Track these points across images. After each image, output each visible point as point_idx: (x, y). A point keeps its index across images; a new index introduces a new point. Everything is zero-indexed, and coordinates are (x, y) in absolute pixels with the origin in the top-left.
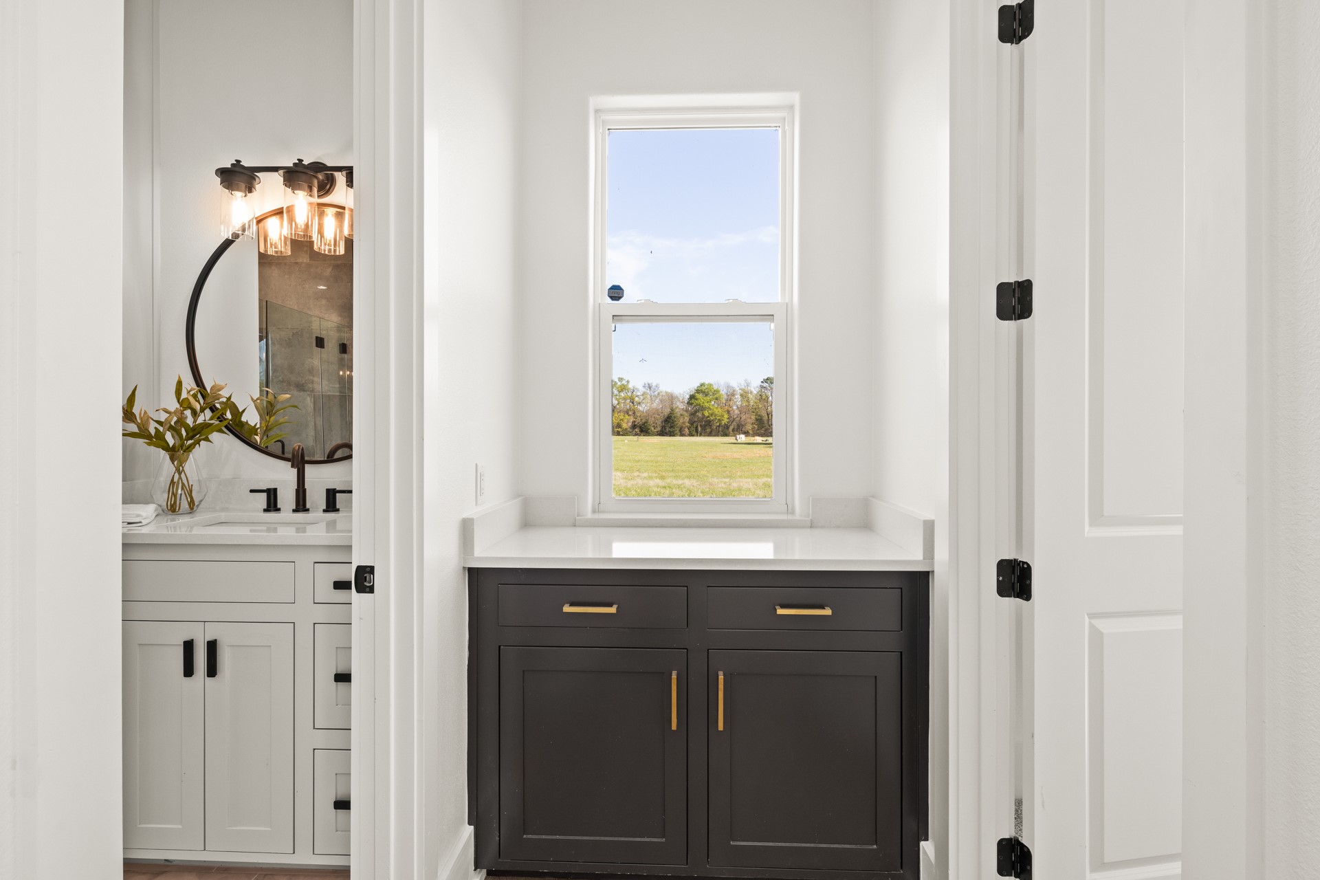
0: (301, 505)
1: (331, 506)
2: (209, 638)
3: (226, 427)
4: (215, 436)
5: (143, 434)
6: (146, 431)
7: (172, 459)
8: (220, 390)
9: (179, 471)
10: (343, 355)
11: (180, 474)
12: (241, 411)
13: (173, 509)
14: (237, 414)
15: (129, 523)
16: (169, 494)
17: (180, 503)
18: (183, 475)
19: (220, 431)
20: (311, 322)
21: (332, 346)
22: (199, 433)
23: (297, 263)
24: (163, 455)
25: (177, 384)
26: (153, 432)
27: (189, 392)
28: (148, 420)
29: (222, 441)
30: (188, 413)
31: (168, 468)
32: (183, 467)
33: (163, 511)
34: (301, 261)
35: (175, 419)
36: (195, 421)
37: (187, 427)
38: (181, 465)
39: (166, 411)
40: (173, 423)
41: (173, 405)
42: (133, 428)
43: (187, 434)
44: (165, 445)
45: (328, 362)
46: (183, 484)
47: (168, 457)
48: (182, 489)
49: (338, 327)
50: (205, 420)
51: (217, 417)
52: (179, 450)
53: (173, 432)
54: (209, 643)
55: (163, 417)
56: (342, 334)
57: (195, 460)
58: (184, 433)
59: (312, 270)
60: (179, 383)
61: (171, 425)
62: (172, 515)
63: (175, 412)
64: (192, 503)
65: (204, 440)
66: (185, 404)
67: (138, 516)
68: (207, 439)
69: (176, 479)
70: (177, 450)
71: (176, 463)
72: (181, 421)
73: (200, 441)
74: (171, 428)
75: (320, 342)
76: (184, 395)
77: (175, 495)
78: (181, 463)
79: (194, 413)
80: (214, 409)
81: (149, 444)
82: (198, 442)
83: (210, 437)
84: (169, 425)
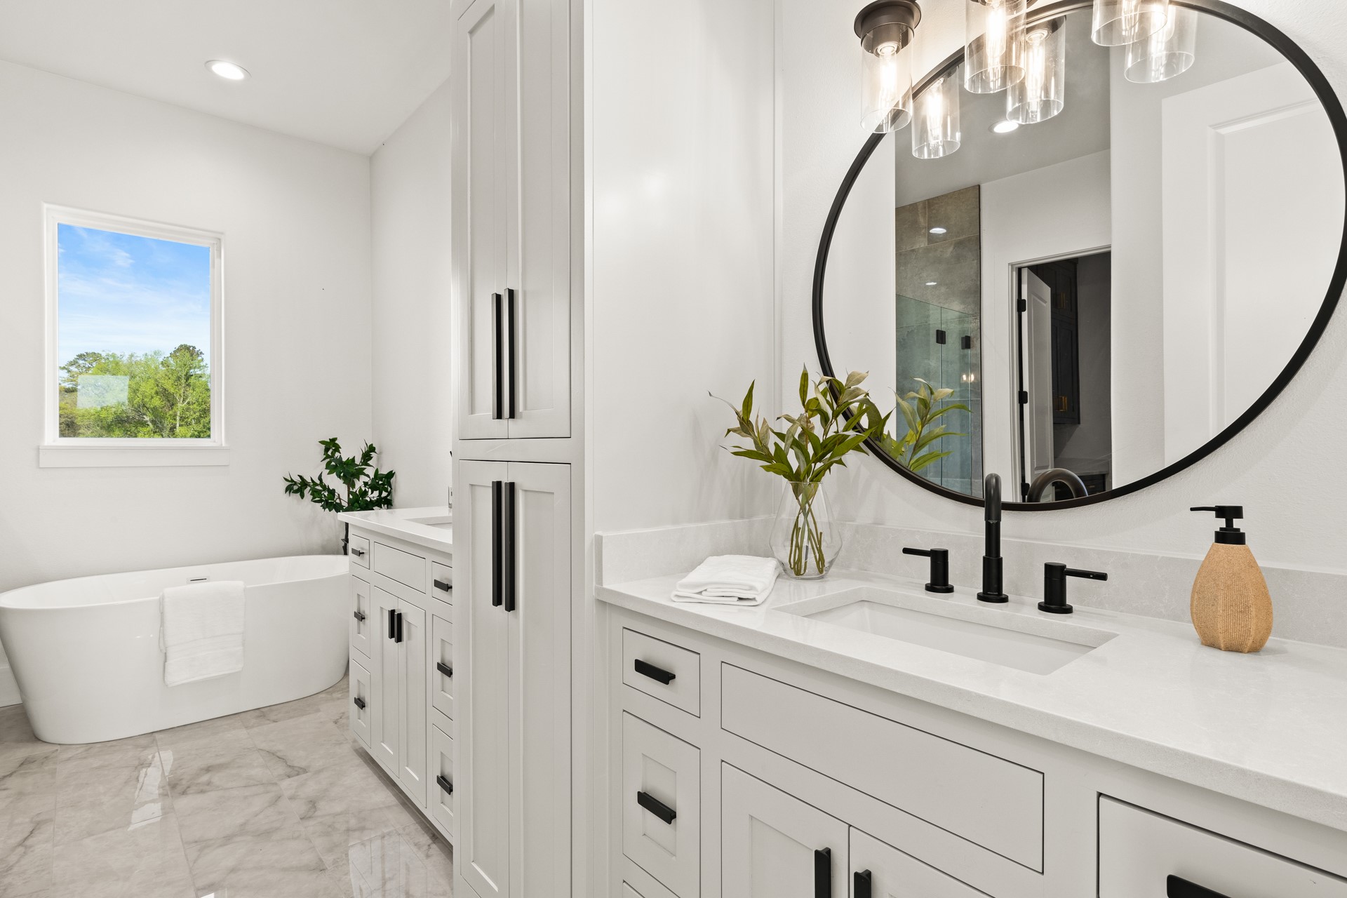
0: (992, 591)
1: (1055, 601)
2: (858, 867)
3: (866, 442)
4: (851, 457)
5: (760, 453)
6: (764, 448)
7: (796, 491)
8: (859, 381)
9: (805, 510)
10: (966, 351)
11: (806, 516)
12: (883, 416)
13: (797, 569)
14: (878, 422)
15: (740, 599)
16: (792, 546)
17: (806, 563)
18: (810, 518)
19: (858, 449)
20: (928, 316)
21: (953, 340)
22: (830, 450)
23: (913, 251)
24: (785, 484)
25: (802, 378)
26: (772, 450)
27: (817, 387)
28: (767, 431)
29: (859, 463)
30: (816, 420)
31: (791, 503)
32: (809, 506)
33: (785, 570)
34: (918, 247)
35: (799, 430)
36: (826, 433)
37: (814, 440)
38: (807, 502)
39: (789, 419)
40: (796, 437)
41: (797, 411)
42: (748, 444)
43: (815, 454)
44: (788, 471)
45: (948, 362)
46: (810, 531)
47: (790, 488)
48: (809, 539)
49: (960, 317)
50: (838, 432)
51: (852, 426)
52: (804, 478)
53: (797, 450)
54: (857, 876)
55: (785, 427)
56: (966, 325)
57: (825, 493)
58: (811, 451)
59: (930, 255)
60: (805, 377)
61: (795, 439)
62: (795, 578)
63: (799, 420)
64: (820, 561)
65: (836, 462)
66: (812, 408)
67: (751, 588)
68: (840, 462)
69: (800, 525)
70: (802, 478)
71: (800, 498)
72: (807, 433)
73: (832, 464)
74: (796, 444)
75: (941, 337)
76: (811, 394)
77: (799, 547)
78: (807, 499)
79: (825, 421)
80: (849, 415)
81: (767, 469)
82: (828, 467)
83: (844, 458)
84: (791, 439)
